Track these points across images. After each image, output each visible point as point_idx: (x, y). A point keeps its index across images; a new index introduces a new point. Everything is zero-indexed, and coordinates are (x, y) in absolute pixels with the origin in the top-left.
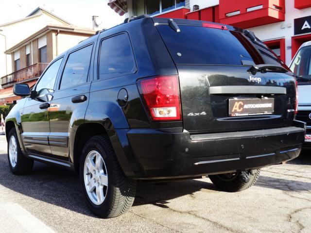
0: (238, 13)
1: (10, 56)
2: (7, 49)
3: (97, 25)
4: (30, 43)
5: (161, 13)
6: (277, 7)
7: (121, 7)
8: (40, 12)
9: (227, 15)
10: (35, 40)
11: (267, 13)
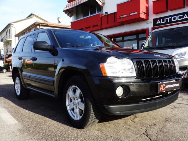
0: (126, 16)
1: (17, 38)
2: (16, 34)
3: (60, 22)
4: (27, 31)
5: (90, 16)
6: (145, 13)
7: (70, 13)
8: (32, 16)
9: (121, 17)
10: (29, 30)
11: (140, 16)
